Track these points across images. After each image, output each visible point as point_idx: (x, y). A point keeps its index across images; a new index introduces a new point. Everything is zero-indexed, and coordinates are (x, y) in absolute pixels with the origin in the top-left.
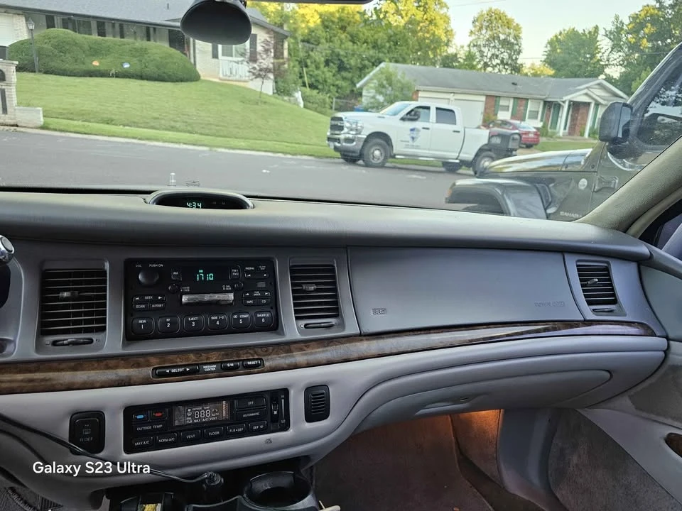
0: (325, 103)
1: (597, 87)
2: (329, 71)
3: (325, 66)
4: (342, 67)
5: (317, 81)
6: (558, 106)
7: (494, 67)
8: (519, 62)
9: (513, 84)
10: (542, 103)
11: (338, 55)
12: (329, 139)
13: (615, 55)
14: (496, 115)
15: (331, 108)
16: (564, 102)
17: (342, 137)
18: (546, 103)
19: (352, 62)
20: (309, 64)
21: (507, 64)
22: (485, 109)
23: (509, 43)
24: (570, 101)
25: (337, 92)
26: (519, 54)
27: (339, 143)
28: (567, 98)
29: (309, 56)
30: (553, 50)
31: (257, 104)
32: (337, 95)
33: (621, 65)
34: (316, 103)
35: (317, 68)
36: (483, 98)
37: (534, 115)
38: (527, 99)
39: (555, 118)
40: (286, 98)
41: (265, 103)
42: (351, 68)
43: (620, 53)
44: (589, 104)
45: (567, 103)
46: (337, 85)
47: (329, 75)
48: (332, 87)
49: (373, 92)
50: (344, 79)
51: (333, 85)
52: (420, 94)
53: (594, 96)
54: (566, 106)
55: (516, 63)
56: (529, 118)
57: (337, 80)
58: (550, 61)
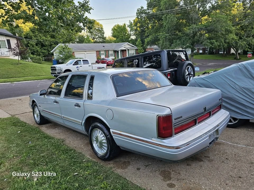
0: (40, 60)
1: (127, 45)
2: (38, 47)
3: (36, 46)
4: (43, 45)
5: (34, 51)
6: (118, 52)
7: (97, 38)
8: (104, 36)
9: (103, 46)
10: (113, 51)
11: (40, 42)
12: (52, 73)
13: (132, 33)
14: (101, 56)
15: (43, 61)
16: (119, 50)
17: (56, 72)
18: (114, 51)
19: (47, 43)
20: (29, 45)
21: (101, 37)
22: (97, 55)
23: (100, 30)
24: (121, 50)
25: (43, 54)
26: (104, 34)
27: (56, 74)
28: (120, 49)
29: (28, 43)
30: (114, 32)
31: (18, 65)
32: (43, 55)
33: (134, 35)
34: (37, 60)
35: (33, 47)
36: (95, 52)
37: (112, 55)
38: (109, 51)
39: (118, 55)
40: (27, 60)
41: (21, 64)
42: (46, 46)
43: (133, 32)
44: (126, 50)
45: (120, 50)
46: (42, 52)
47: (38, 49)
48: (40, 53)
49: (58, 54)
50: (45, 49)
51: (41, 52)
52: (75, 53)
53: (127, 48)
54: (120, 51)
55: (104, 37)
56: (110, 56)
57: (42, 50)
58: (114, 36)
